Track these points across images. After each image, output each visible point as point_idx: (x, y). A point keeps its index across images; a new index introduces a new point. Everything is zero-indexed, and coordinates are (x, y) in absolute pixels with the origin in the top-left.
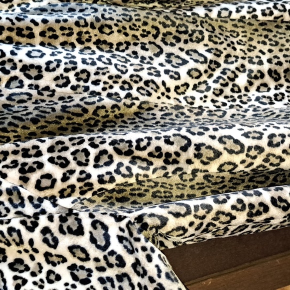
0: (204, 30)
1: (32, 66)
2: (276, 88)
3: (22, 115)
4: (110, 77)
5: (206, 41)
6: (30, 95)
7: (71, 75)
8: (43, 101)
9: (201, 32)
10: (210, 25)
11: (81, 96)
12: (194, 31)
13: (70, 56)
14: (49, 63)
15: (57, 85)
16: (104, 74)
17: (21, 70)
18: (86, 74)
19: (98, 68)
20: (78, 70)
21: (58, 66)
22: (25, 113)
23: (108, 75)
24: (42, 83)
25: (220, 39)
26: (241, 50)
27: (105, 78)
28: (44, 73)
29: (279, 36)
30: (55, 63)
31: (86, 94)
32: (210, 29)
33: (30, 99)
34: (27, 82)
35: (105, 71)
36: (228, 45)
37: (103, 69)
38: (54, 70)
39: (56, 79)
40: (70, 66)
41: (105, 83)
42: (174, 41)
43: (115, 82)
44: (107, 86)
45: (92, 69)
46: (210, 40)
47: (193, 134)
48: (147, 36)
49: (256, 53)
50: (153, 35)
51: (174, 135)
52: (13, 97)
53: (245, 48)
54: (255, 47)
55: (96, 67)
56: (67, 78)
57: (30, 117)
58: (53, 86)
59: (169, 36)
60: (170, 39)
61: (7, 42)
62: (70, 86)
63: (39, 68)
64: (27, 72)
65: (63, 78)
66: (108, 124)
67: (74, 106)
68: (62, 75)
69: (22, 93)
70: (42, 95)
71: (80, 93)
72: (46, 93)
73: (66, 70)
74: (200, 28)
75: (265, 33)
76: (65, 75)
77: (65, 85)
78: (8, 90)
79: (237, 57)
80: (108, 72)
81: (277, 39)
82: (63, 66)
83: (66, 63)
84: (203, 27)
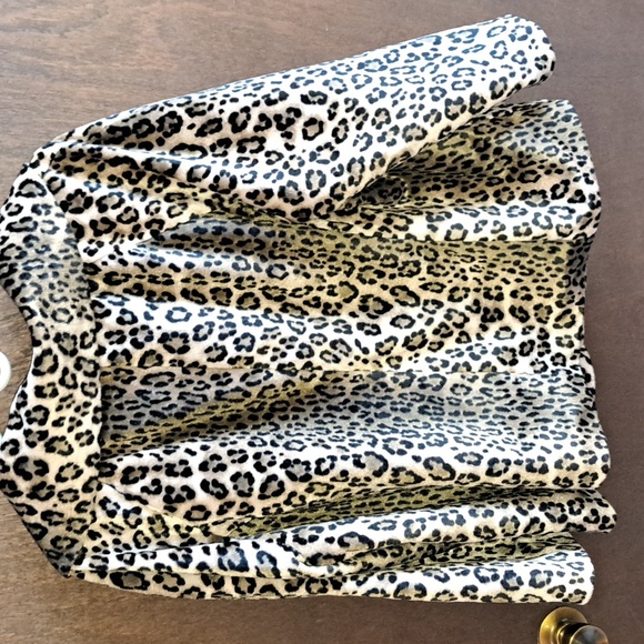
0: (421, 260)
1: (175, 334)
2: (524, 332)
3: (163, 409)
4: (283, 341)
5: (423, 273)
6: (171, 375)
7: (229, 343)
8: (190, 382)
9: (417, 264)
10: (431, 250)
11: (242, 372)
12: (406, 264)
13: (225, 315)
14: (197, 329)
15: (209, 360)
16: (274, 337)
17: (160, 341)
18: (250, 339)
19: (266, 330)
20: (238, 335)
21: (210, 332)
22: (167, 404)
23: (279, 338)
24: (188, 358)
25: (443, 268)
26: (475, 279)
27: (275, 343)
28: (192, 343)
29: (537, 262)
30: (207, 328)
31: (249, 369)
32: (431, 255)
33: (172, 380)
34: (168, 357)
35: (275, 332)
36: (456, 276)
37: (271, 330)
38: (205, 338)
39: (208, 350)
40: (226, 330)
41: (275, 350)
42: (375, 277)
43: (289, 347)
44: (278, 354)
45: (257, 332)
46: (429, 272)
47: (392, 452)
48: (336, 274)
49: (497, 281)
50: (345, 272)
51: (367, 454)
52: (150, 380)
53: (480, 276)
54: (496, 275)
55: (262, 328)
56: (223, 348)
57: (174, 411)
58: (203, 360)
59: (368, 271)
60: (369, 275)
61: (135, 291)
62: (226, 358)
63: (184, 337)
64: (168, 343)
65: (217, 349)
66: (277, 406)
67: (232, 390)
68: (215, 344)
69: (161, 374)
70: (189, 373)
71: (241, 368)
72: (194, 371)
73: (222, 337)
74: (416, 257)
75: (517, 258)
76: (220, 343)
77: (220, 358)
78: (142, 370)
79: (467, 290)
80: (279, 334)
81: (532, 266)
82: (216, 331)
83: (221, 327)
84: (420, 255)
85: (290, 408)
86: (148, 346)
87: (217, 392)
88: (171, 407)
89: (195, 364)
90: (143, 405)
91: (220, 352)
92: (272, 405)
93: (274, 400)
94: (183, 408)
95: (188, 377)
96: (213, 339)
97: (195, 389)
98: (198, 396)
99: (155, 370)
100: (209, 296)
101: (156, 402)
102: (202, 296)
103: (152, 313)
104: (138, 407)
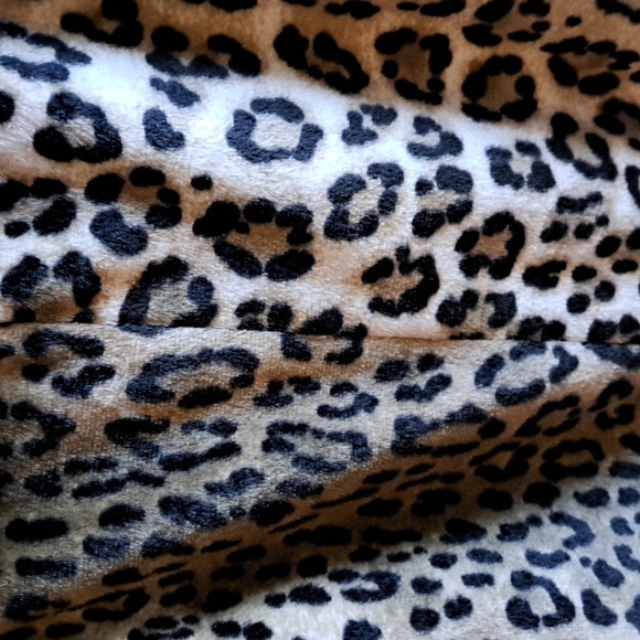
85: (606, 465)
86: (161, 245)
87: (400, 424)
88: (241, 479)
89: (329, 322)
90: (137, 477)
91: (417, 277)
92: (551, 455)
93: (556, 440)
94: (282, 487)
95: (301, 368)
96: (396, 233)
97: (324, 411)
98: (336, 437)
99: (187, 341)
100: (372, 61)
101: (186, 462)
102: (349, 60)
103: (176, 117)
104: (115, 486)
